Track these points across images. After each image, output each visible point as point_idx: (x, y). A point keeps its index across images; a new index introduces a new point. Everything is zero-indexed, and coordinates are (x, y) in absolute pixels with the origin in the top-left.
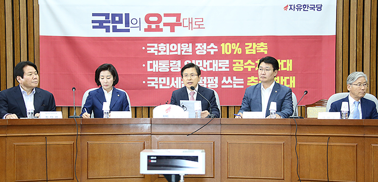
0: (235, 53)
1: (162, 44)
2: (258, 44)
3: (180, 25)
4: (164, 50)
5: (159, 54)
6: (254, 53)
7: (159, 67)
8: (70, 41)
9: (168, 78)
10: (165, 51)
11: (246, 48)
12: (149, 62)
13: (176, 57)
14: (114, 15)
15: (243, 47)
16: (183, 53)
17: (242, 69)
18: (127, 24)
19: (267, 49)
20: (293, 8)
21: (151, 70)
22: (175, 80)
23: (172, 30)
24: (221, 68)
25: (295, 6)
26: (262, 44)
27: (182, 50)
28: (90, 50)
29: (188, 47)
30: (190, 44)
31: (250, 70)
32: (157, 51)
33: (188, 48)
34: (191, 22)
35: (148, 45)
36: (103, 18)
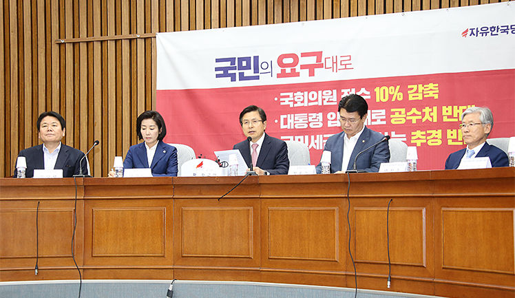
0: (394, 100)
1: (299, 93)
2: (425, 86)
3: (321, 66)
4: (302, 100)
5: (295, 105)
6: (420, 98)
7: (295, 122)
8: (190, 94)
9: (307, 137)
10: (303, 102)
11: (409, 92)
12: (282, 117)
13: (316, 109)
14: (241, 60)
15: (404, 90)
16: (325, 103)
17: (404, 121)
18: (256, 70)
19: (438, 91)
20: (475, 33)
21: (285, 127)
22: (315, 139)
23: (312, 74)
24: (376, 120)
25: (479, 29)
26: (431, 86)
27: (323, 100)
28: (212, 104)
29: (332, 95)
30: (335, 91)
31: (414, 122)
32: (292, 103)
33: (331, 97)
34: (335, 61)
35: (282, 94)
36: (228, 64)
